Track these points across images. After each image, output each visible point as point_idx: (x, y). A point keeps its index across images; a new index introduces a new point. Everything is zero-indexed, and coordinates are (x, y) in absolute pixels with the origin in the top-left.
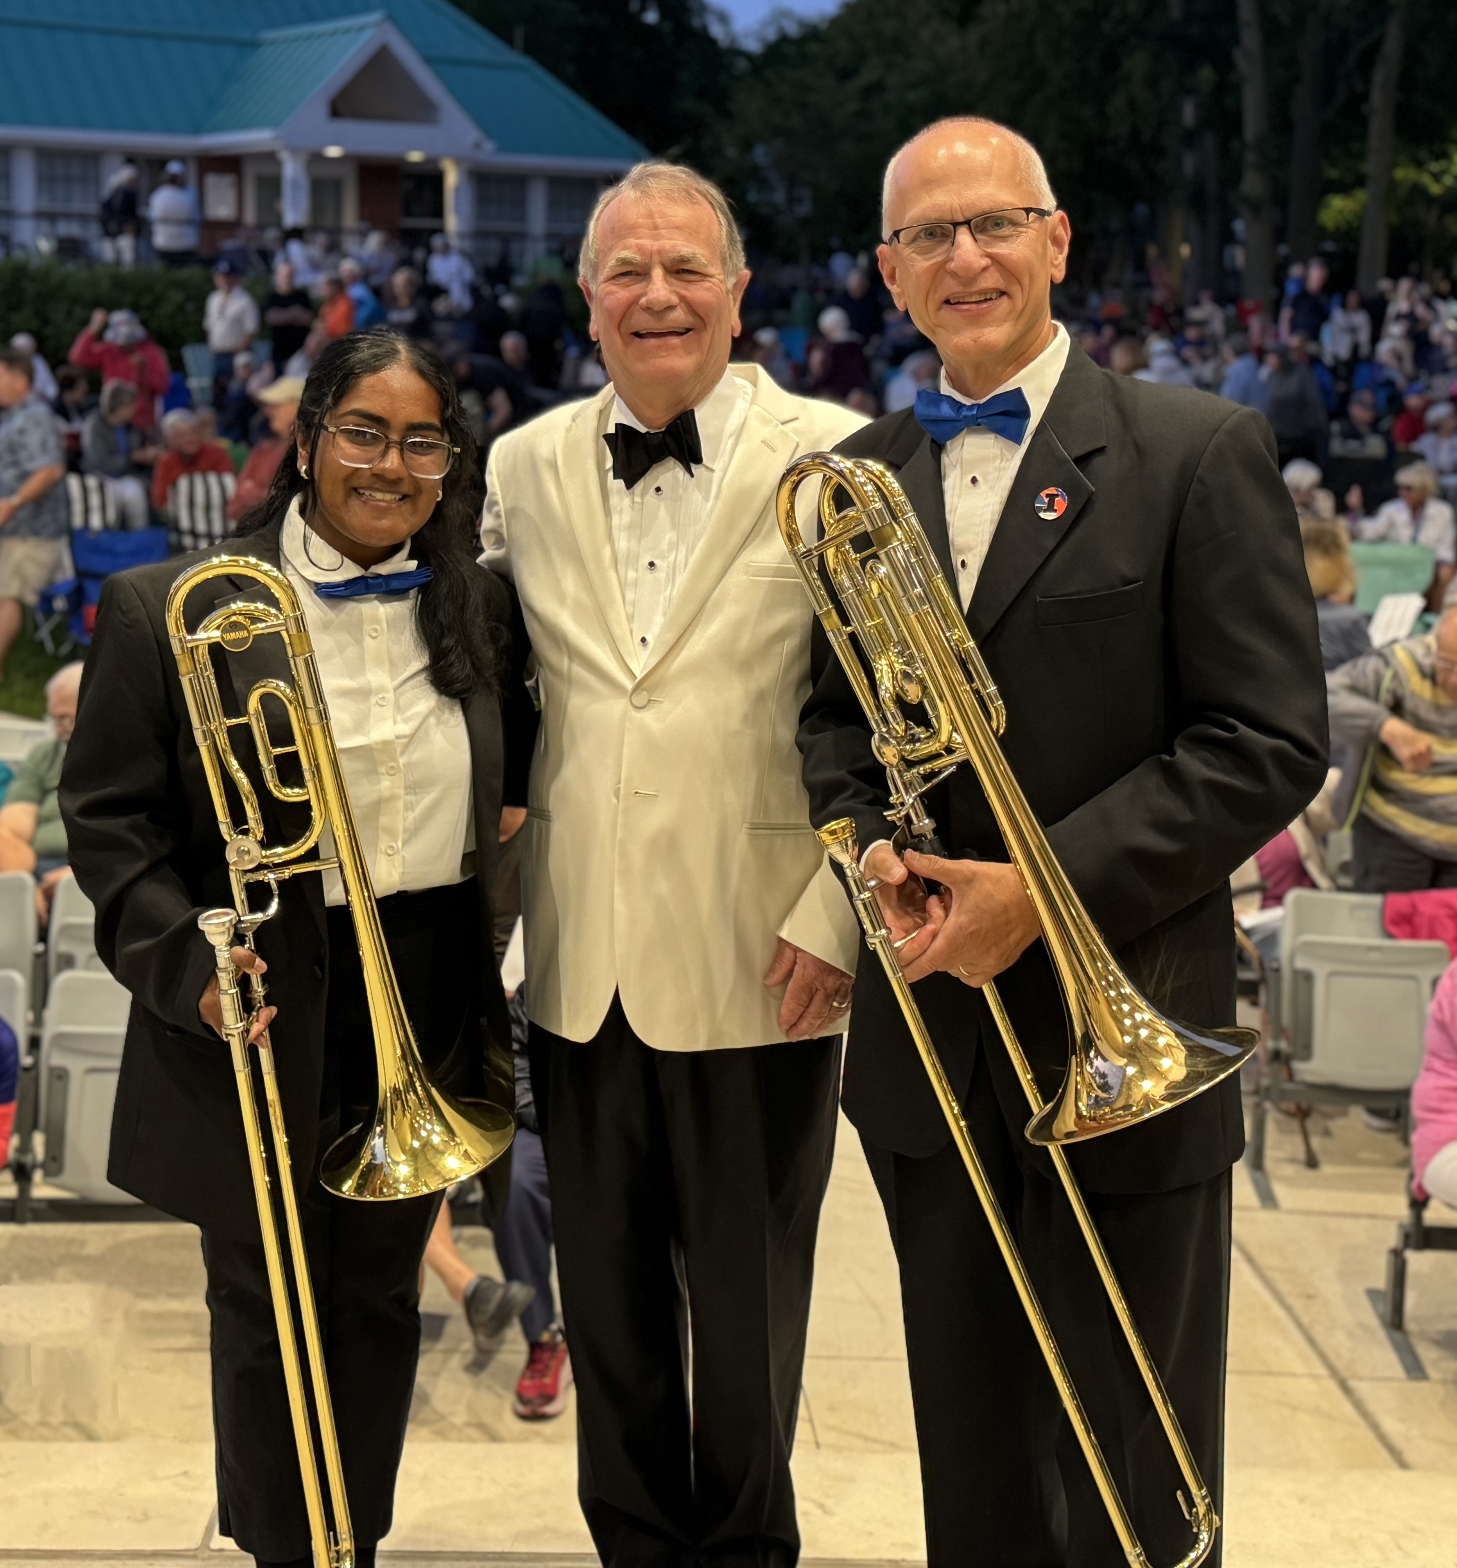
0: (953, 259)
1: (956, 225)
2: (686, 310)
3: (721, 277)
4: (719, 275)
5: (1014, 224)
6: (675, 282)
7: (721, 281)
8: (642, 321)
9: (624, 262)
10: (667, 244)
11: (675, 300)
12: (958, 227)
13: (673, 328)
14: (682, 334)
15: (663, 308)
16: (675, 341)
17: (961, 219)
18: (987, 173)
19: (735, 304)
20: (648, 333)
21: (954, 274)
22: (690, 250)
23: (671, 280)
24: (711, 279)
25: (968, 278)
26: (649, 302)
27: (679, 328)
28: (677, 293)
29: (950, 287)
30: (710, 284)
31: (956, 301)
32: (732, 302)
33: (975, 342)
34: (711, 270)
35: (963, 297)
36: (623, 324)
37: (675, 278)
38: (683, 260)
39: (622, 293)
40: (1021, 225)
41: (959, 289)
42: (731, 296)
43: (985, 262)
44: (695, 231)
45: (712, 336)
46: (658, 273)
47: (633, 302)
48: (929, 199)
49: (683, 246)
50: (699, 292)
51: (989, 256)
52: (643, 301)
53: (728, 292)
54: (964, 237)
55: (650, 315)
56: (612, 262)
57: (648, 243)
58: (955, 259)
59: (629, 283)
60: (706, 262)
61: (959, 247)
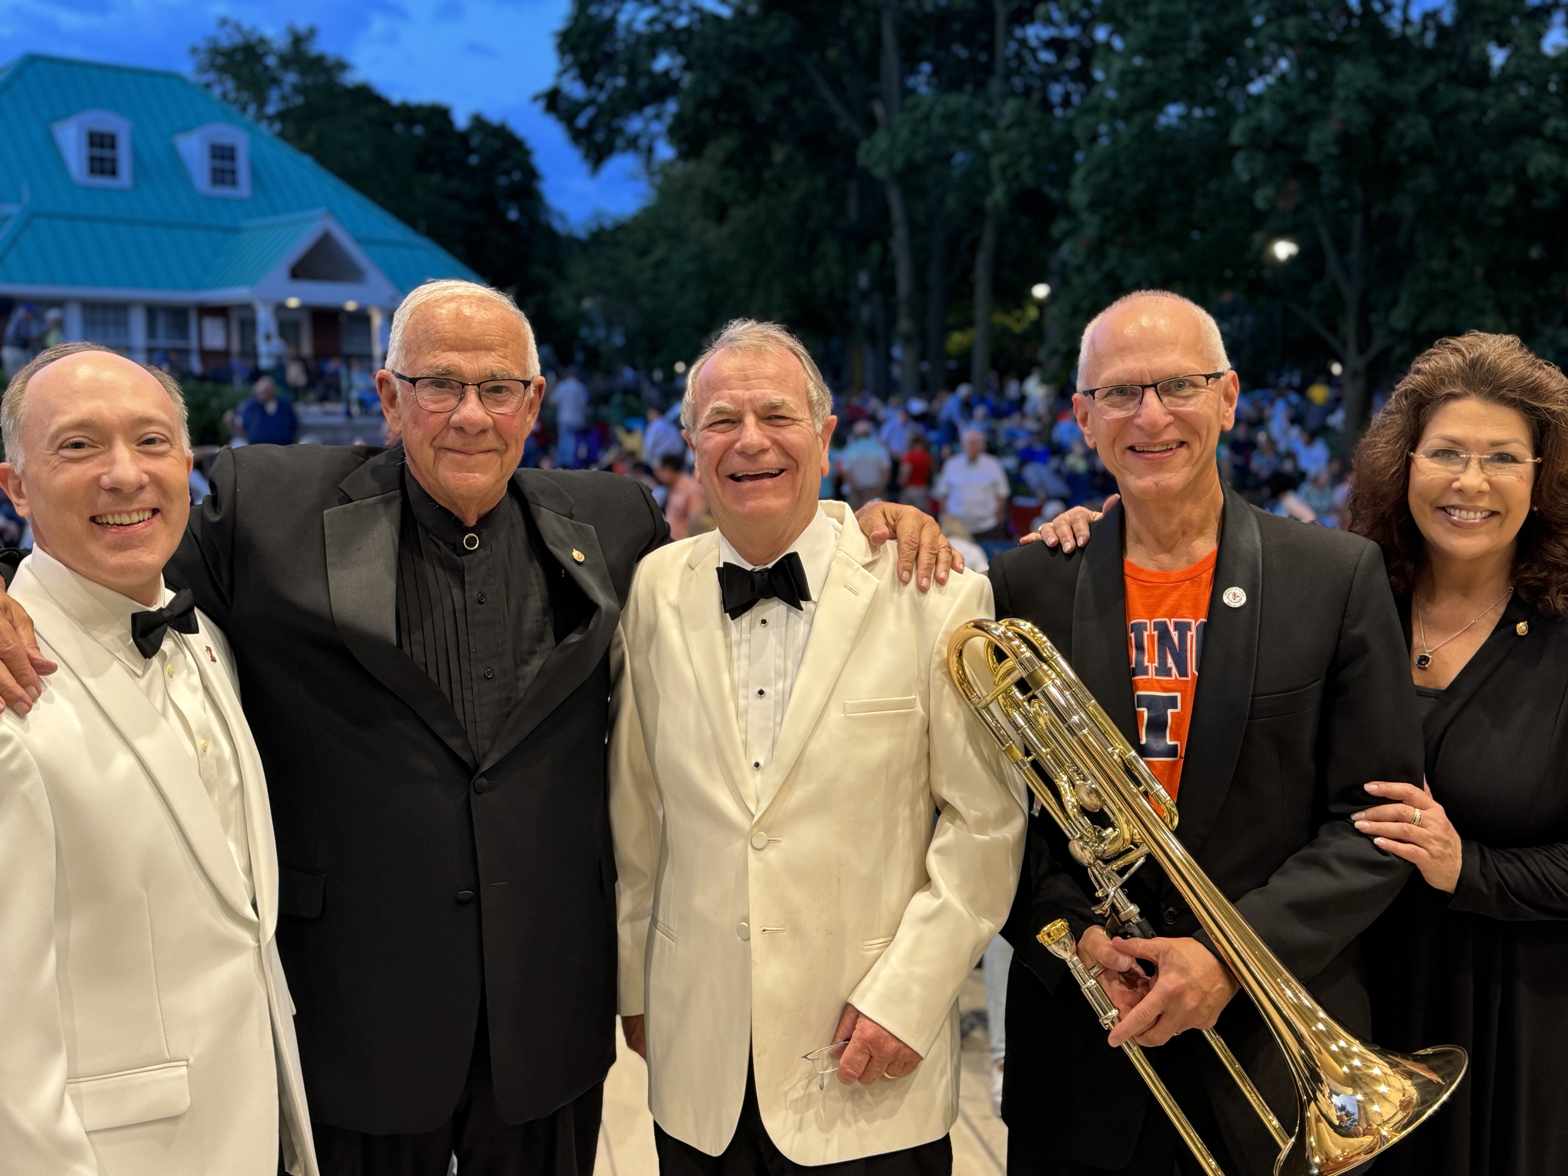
0: (1140, 416)
1: (1144, 387)
2: (777, 452)
3: (810, 422)
4: (807, 420)
5: (1194, 385)
6: (767, 427)
7: (809, 425)
8: (737, 464)
9: (719, 411)
10: (758, 393)
11: (767, 443)
12: (1146, 389)
13: (768, 469)
14: (776, 475)
15: (756, 451)
16: (768, 482)
17: (1150, 382)
18: (1174, 343)
19: (824, 447)
20: (743, 475)
21: (1140, 428)
22: (780, 398)
23: (763, 425)
24: (801, 423)
25: (1153, 431)
26: (743, 446)
27: (772, 469)
28: (769, 437)
29: (1135, 438)
30: (799, 427)
31: (1141, 450)
32: (821, 446)
33: (1157, 485)
34: (800, 415)
35: (1148, 447)
36: (721, 468)
37: (767, 424)
38: (775, 407)
39: (717, 439)
40: (1202, 387)
41: (1146, 440)
42: (820, 440)
43: (1170, 418)
44: (784, 380)
45: (805, 474)
46: (750, 420)
47: (729, 446)
48: (1121, 364)
49: (773, 394)
50: (792, 435)
51: (1172, 413)
52: (738, 445)
53: (817, 435)
54: (1151, 396)
55: (745, 458)
56: (707, 412)
57: (741, 393)
58: (1143, 415)
59: (726, 430)
60: (795, 408)
61: (1147, 406)
